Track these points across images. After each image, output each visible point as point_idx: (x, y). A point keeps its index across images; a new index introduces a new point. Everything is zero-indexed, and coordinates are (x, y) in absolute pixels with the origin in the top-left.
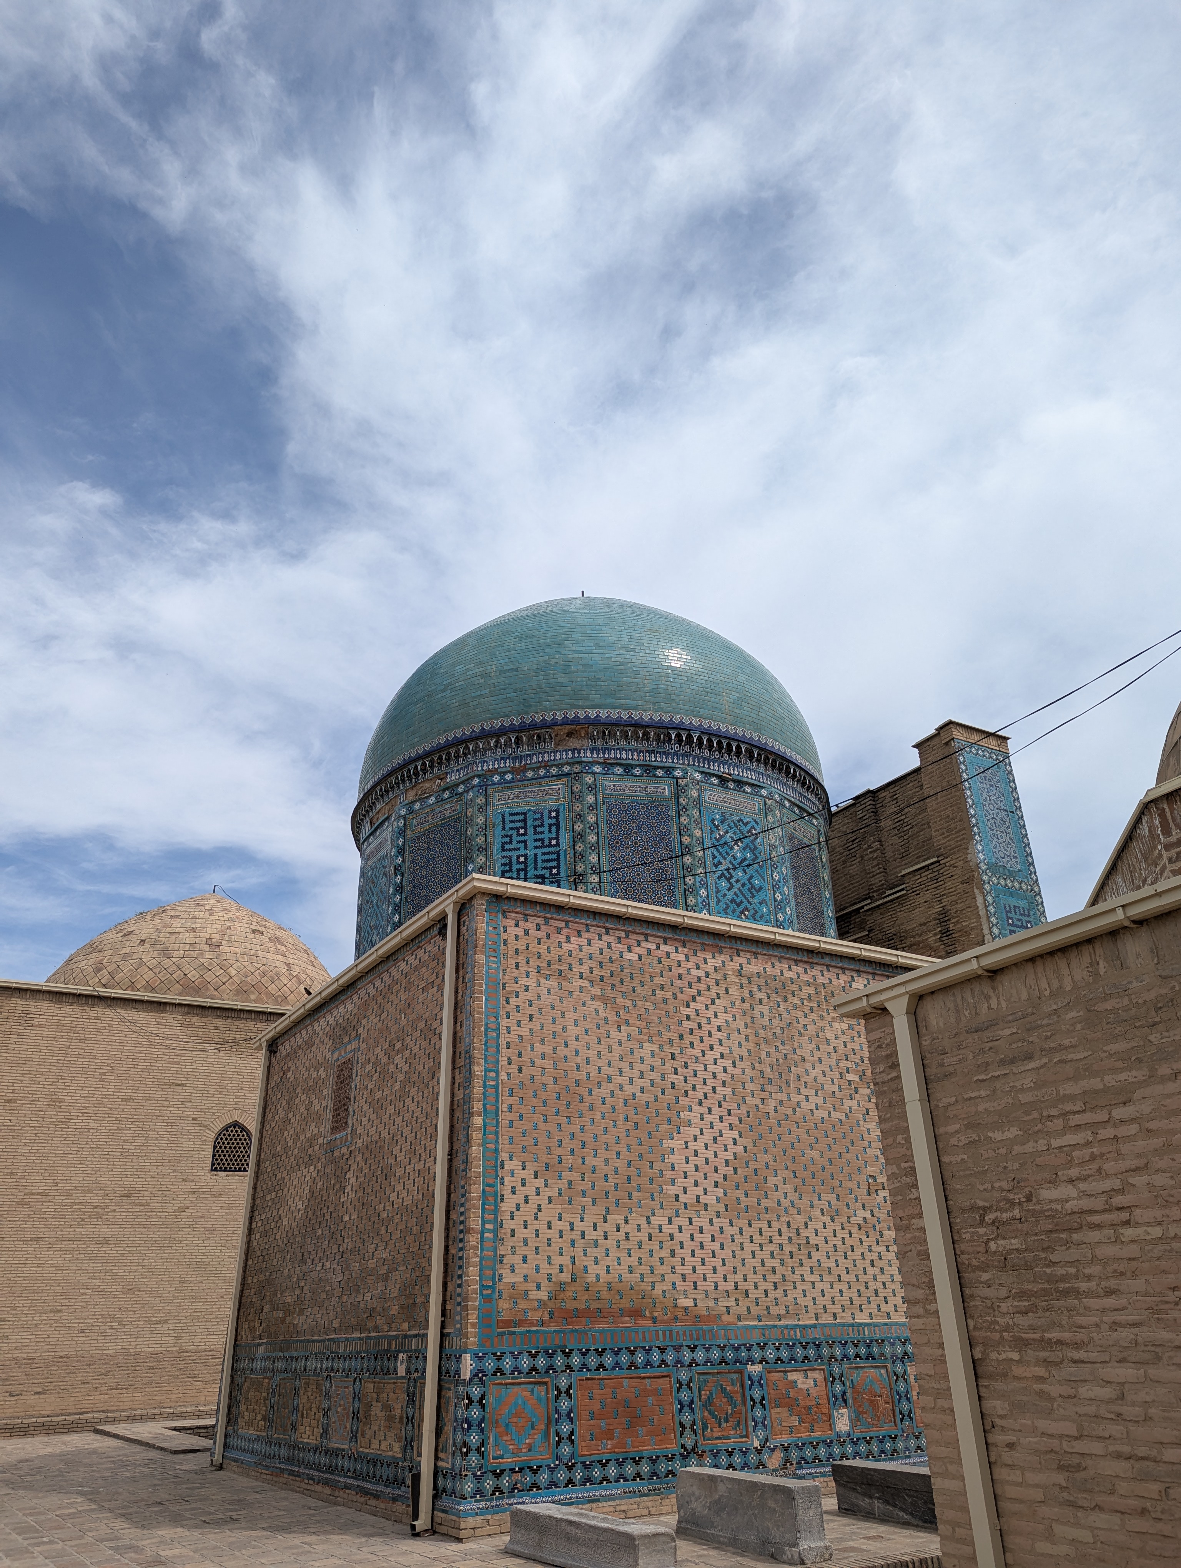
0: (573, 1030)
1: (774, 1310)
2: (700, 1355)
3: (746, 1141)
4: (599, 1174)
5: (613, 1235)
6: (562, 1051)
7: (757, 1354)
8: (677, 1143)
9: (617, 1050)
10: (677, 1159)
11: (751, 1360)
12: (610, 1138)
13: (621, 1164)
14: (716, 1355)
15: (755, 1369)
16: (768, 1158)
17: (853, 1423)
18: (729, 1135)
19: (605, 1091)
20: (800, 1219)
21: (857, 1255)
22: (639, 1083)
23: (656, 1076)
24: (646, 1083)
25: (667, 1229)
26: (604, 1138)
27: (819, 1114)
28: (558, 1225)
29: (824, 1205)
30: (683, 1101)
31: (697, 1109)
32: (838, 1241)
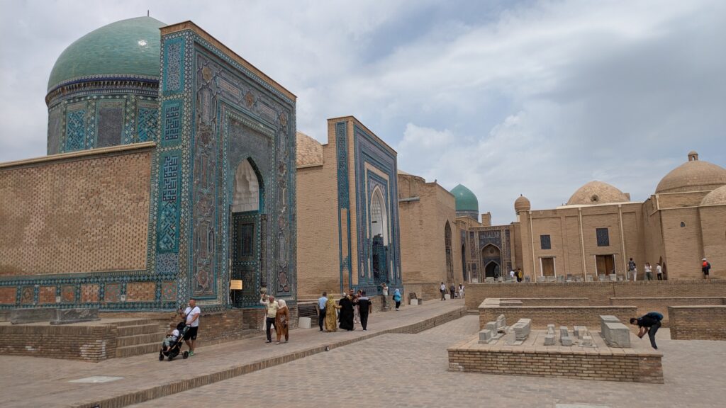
0: (6, 202)
1: (46, 271)
2: (24, 283)
3: (46, 224)
4: (8, 239)
7: (38, 282)
8: (28, 228)
9: (16, 205)
10: (27, 233)
11: (36, 284)
12: (12, 229)
13: (13, 236)
14: (28, 282)
15: (37, 286)
16: (52, 228)
17: (62, 300)
18: (42, 223)
19: (10, 218)
20: (59, 245)
21: (74, 254)
22: (20, 213)
23: (24, 210)
24: (22, 213)
25: (22, 251)
26: (10, 229)
27: (70, 212)
29: (67, 240)
30: (31, 216)
31: (35, 217)
32: (69, 251)
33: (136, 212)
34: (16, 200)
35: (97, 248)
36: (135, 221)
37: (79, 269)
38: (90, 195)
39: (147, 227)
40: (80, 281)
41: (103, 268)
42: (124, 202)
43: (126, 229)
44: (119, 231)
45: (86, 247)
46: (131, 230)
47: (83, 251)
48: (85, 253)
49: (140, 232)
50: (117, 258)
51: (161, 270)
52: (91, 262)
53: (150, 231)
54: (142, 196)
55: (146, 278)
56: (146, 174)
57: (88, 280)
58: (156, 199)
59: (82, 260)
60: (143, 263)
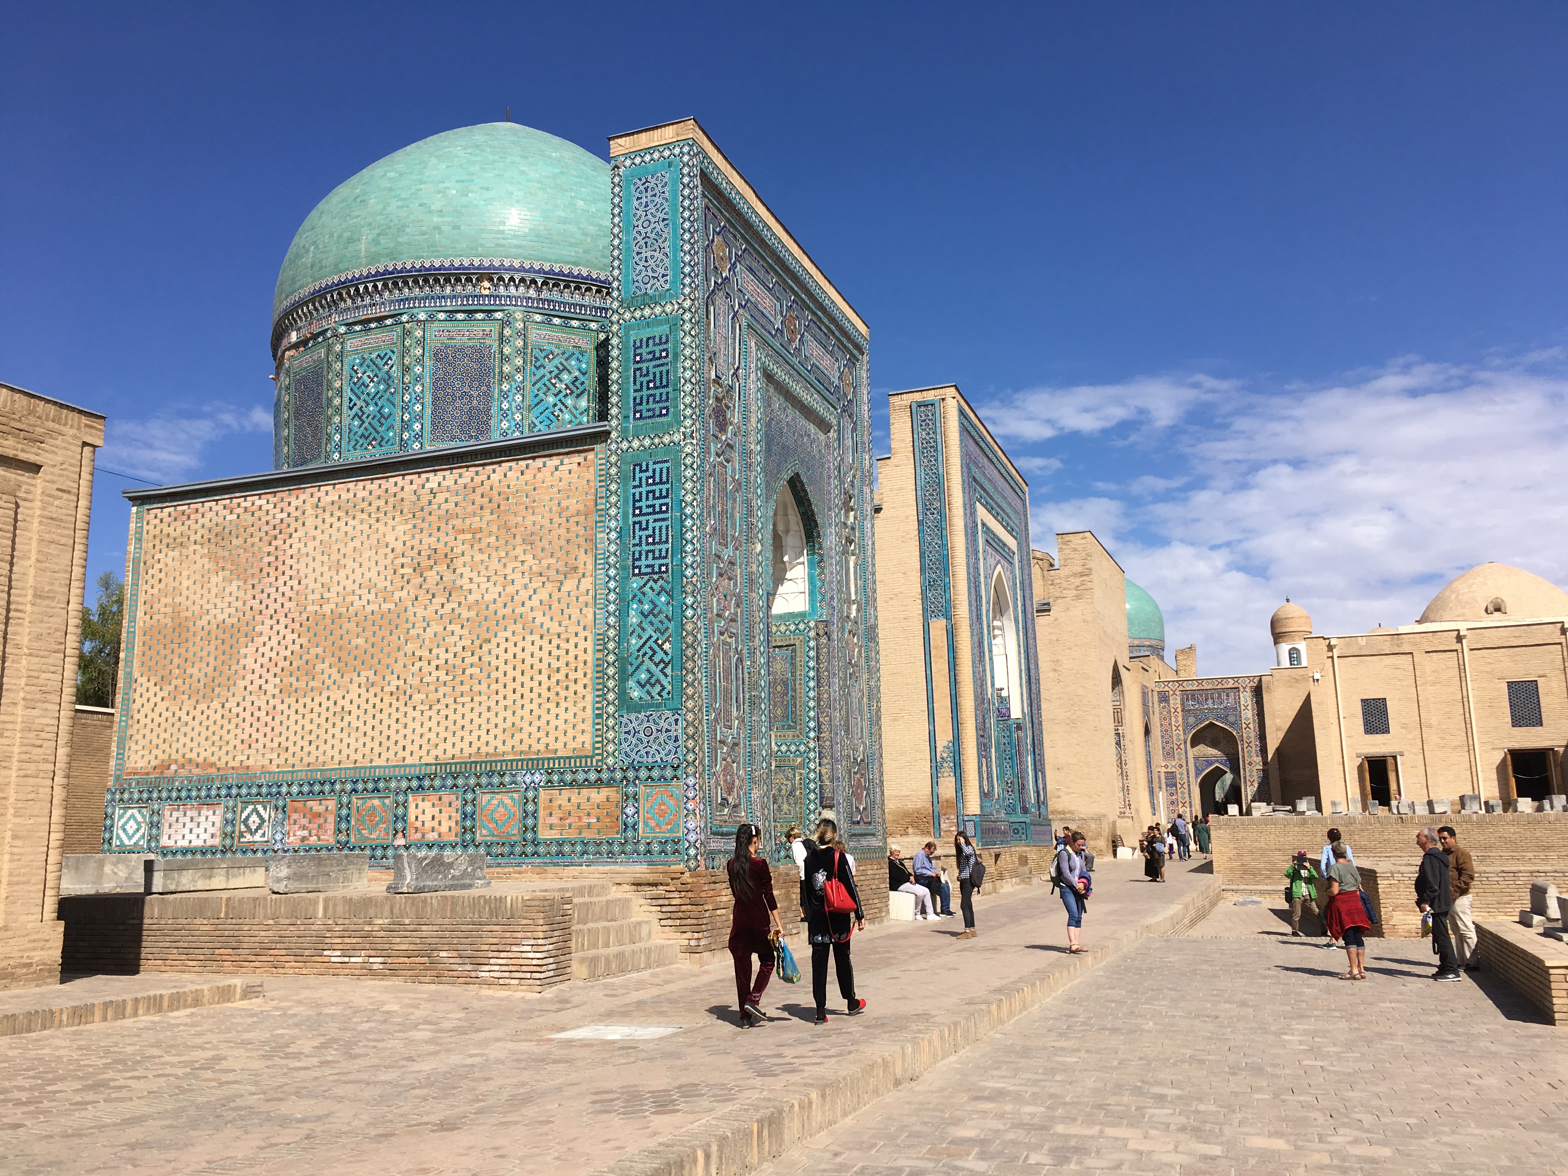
0: (186, 583)
2: (244, 791)
3: (303, 640)
4: (195, 678)
5: (199, 718)
6: (178, 599)
8: (251, 650)
9: (214, 591)
10: (249, 662)
12: (204, 653)
13: (210, 670)
14: (254, 790)
16: (319, 650)
18: (290, 637)
19: (204, 622)
20: (339, 694)
21: (384, 716)
22: (227, 611)
23: (239, 604)
24: (232, 610)
25: (235, 710)
26: (200, 654)
27: (369, 608)
28: (165, 714)
29: (363, 680)
30: (258, 618)
31: (268, 622)
32: (369, 707)
33: (555, 605)
34: (214, 579)
35: (450, 701)
36: (555, 628)
37: (401, 754)
38: (425, 563)
39: (589, 645)
40: (404, 784)
41: (467, 751)
42: (520, 581)
43: (529, 649)
44: (509, 655)
45: (417, 697)
46: (544, 654)
47: (409, 709)
48: (417, 714)
49: (571, 658)
50: (508, 724)
51: (633, 755)
52: (432, 736)
53: (600, 655)
54: (572, 562)
55: (593, 776)
56: (581, 507)
57: (427, 783)
58: (612, 572)
59: (408, 731)
60: (580, 740)
